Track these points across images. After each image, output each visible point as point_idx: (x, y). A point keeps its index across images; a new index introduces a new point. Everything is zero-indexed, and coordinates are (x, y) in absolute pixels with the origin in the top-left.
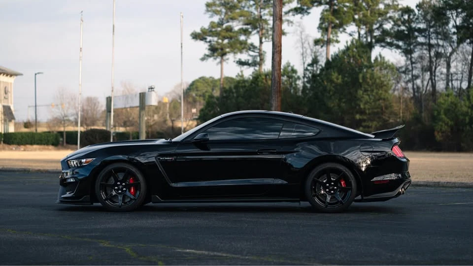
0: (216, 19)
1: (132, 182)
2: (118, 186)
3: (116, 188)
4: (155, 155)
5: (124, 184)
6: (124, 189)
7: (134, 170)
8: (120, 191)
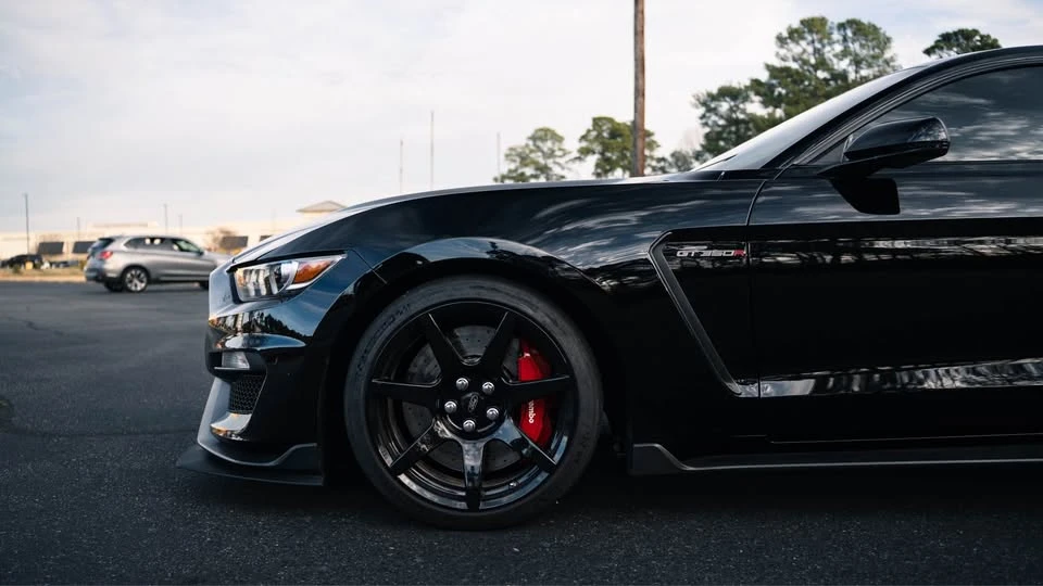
0: (513, 166)
1: (529, 376)
2: (456, 394)
3: (451, 405)
4: (657, 234)
5: (488, 386)
6: (492, 412)
7: (540, 312)
8: (469, 424)
